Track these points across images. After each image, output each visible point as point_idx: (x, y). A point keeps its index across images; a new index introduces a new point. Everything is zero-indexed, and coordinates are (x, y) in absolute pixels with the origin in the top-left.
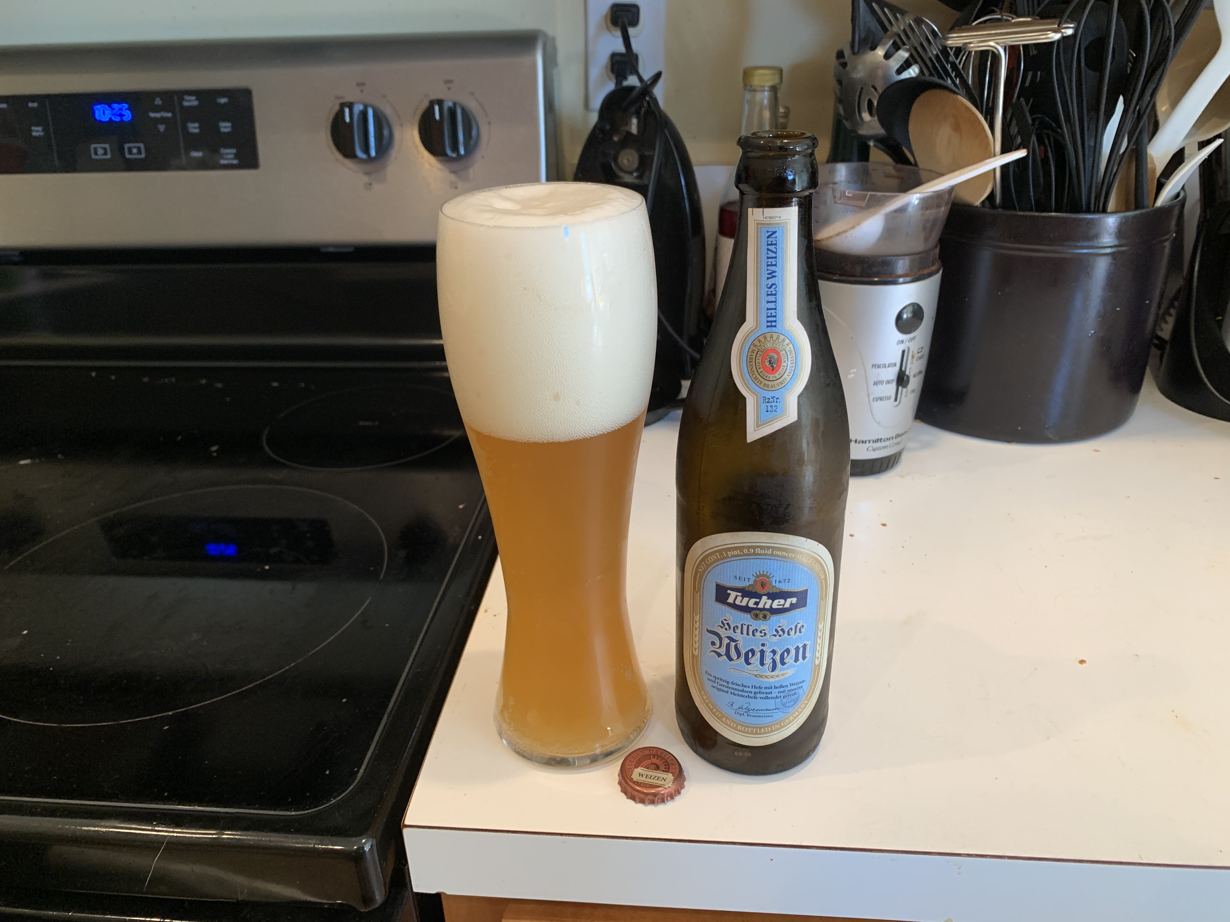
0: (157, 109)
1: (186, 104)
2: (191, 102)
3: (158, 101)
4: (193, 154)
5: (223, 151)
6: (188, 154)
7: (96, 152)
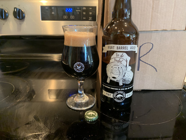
0: (78, 10)
1: (83, 9)
2: (85, 8)
3: (78, 8)
4: (84, 18)
5: (90, 18)
6: (83, 18)
7: (64, 17)
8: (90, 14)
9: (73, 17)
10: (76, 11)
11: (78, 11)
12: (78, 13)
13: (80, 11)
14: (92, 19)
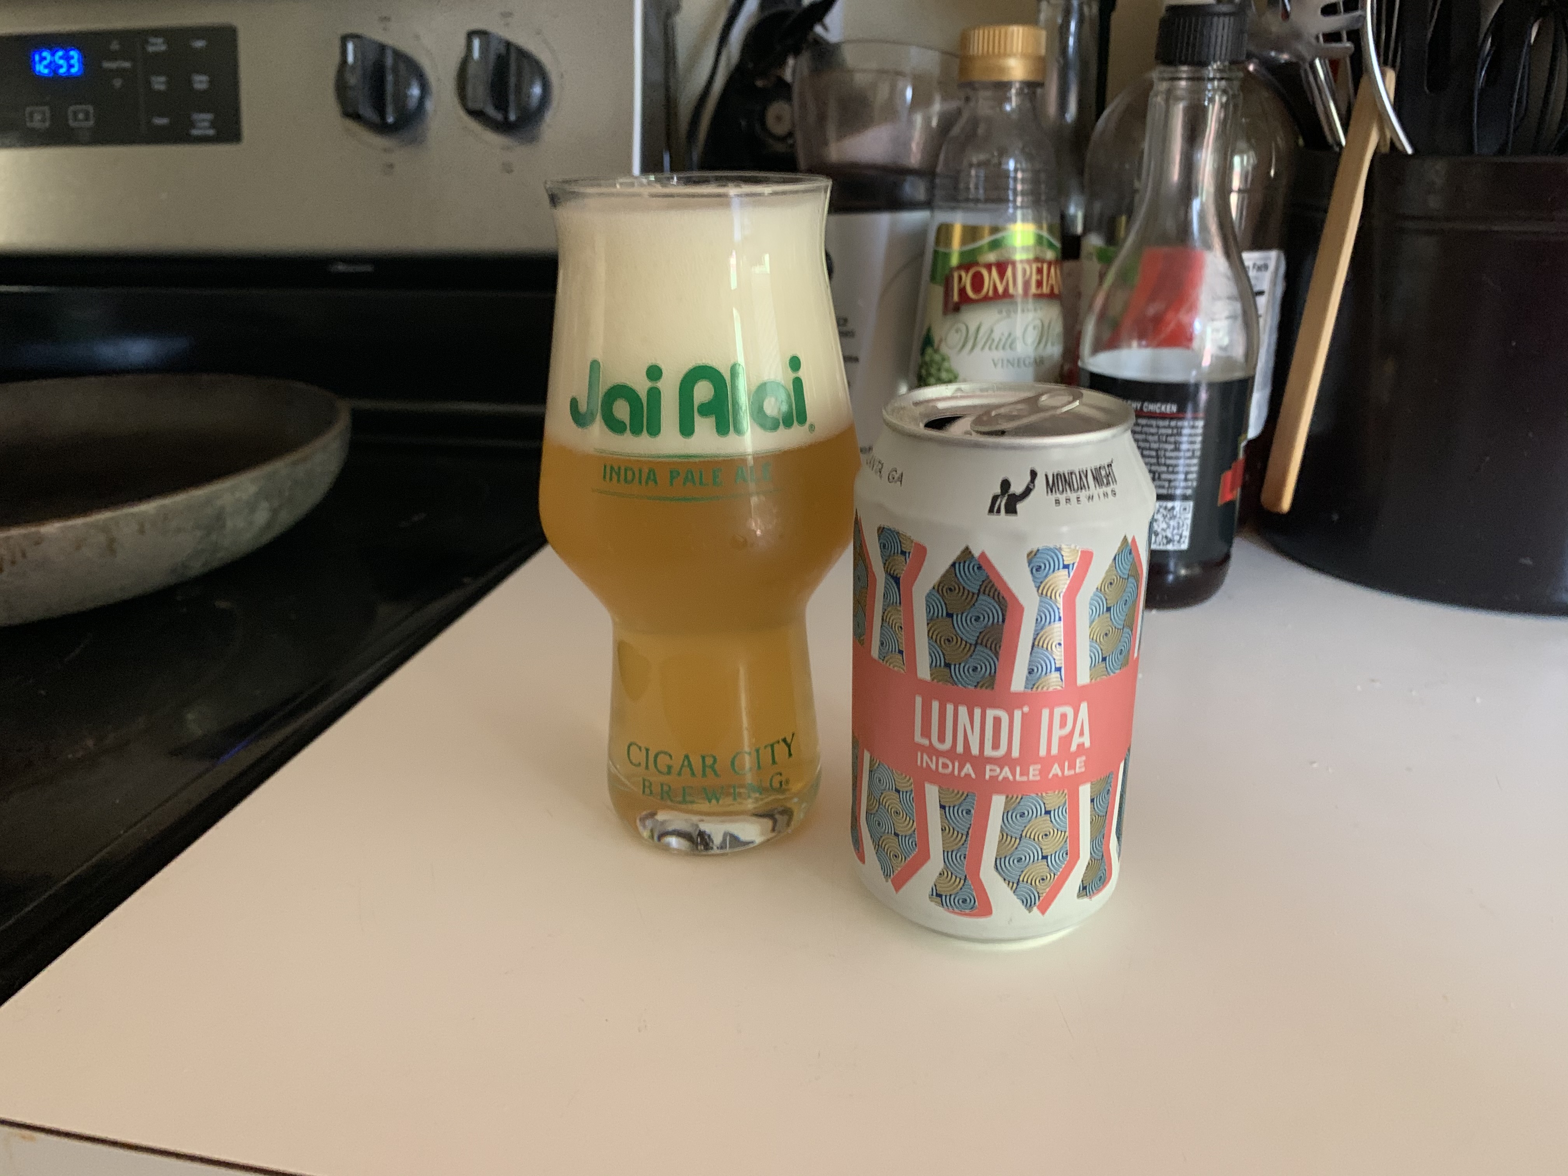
3: (115, 46)
4: (157, 121)
5: (195, 116)
6: (149, 121)
7: (32, 119)
8: (197, 86)
9: (87, 114)
11: (114, 65)
12: (118, 83)
13: (127, 65)
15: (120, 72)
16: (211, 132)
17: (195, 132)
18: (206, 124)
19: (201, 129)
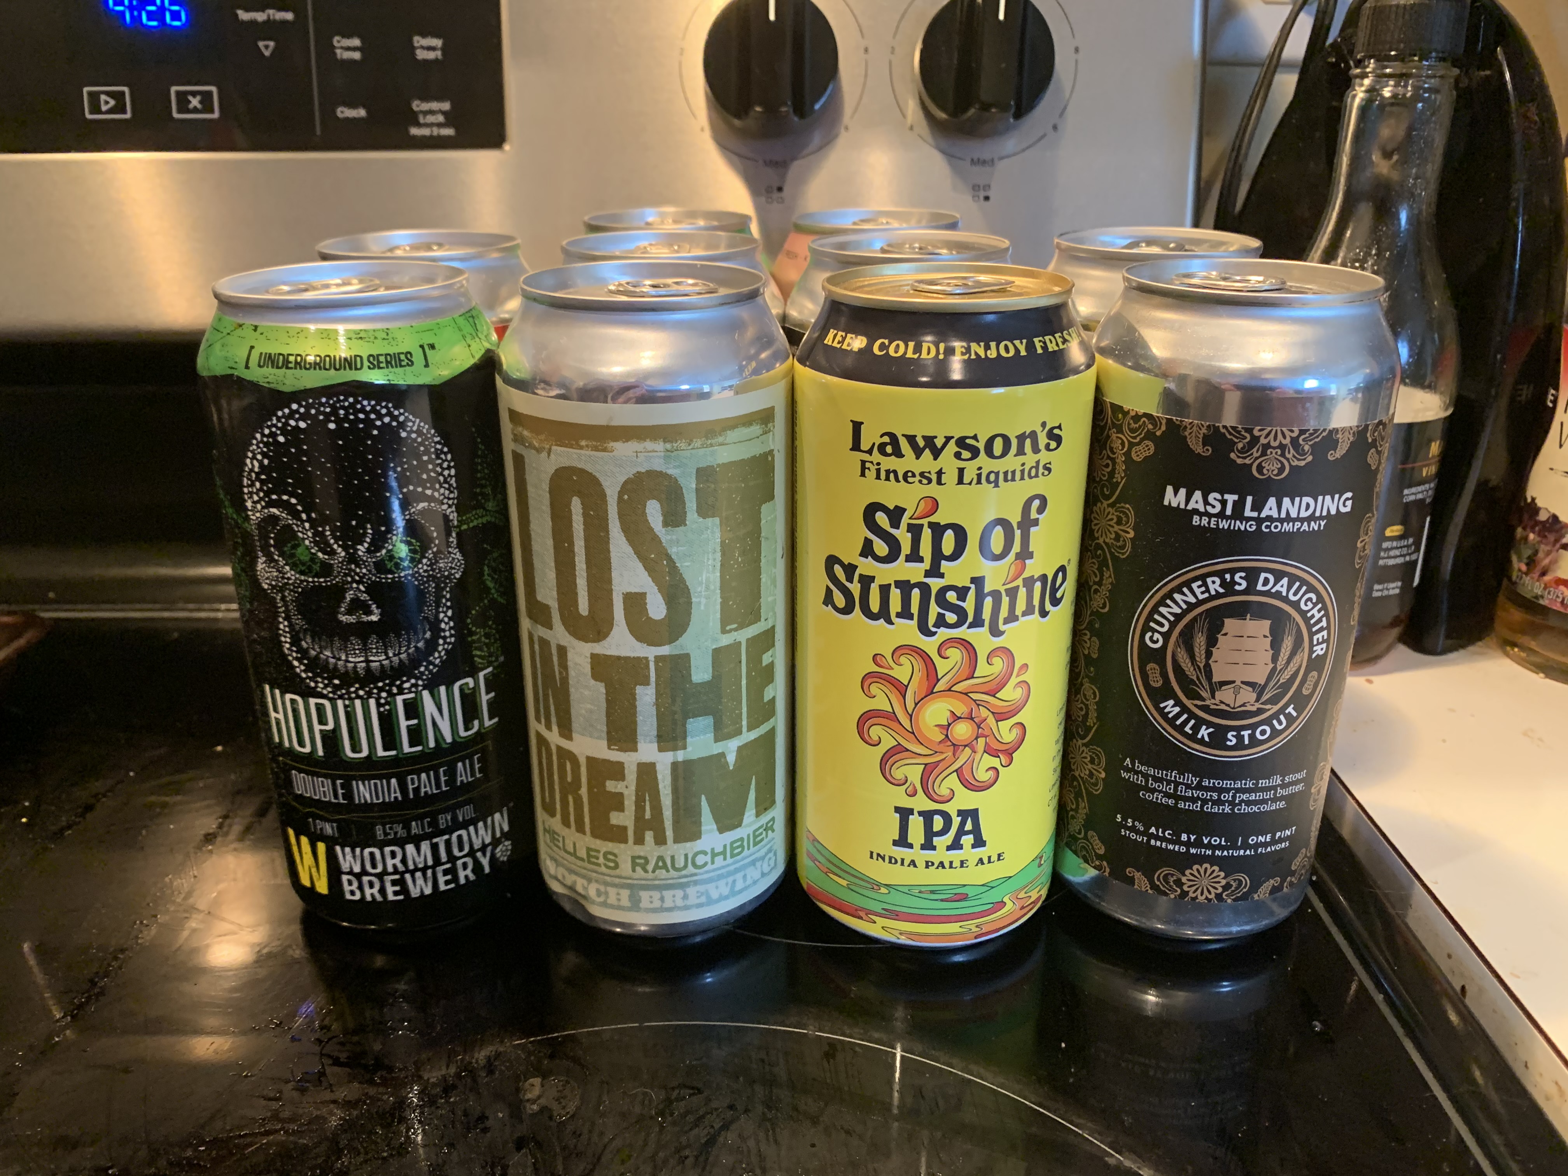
4: (345, 113)
5: (418, 105)
6: (329, 114)
7: (95, 108)
8: (421, 55)
9: (206, 97)
10: (243, 15)
11: (260, 17)
12: (267, 47)
13: (289, 16)
14: (450, 119)
15: (270, 29)
16: (449, 132)
17: (414, 131)
18: (441, 118)
19: (427, 125)
